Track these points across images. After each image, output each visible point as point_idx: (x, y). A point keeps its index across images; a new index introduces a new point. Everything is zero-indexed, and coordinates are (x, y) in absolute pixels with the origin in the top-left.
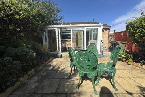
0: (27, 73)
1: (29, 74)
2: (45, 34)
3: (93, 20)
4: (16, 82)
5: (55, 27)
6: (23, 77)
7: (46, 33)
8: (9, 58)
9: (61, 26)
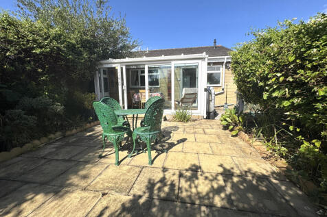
0: (46, 136)
1: (50, 137)
2: (98, 75)
3: (215, 42)
4: (27, 143)
5: (116, 63)
6: (39, 139)
7: (100, 73)
8: (20, 110)
9: (127, 60)
